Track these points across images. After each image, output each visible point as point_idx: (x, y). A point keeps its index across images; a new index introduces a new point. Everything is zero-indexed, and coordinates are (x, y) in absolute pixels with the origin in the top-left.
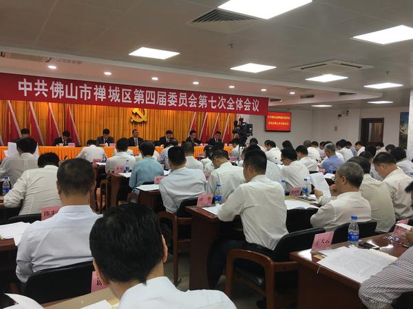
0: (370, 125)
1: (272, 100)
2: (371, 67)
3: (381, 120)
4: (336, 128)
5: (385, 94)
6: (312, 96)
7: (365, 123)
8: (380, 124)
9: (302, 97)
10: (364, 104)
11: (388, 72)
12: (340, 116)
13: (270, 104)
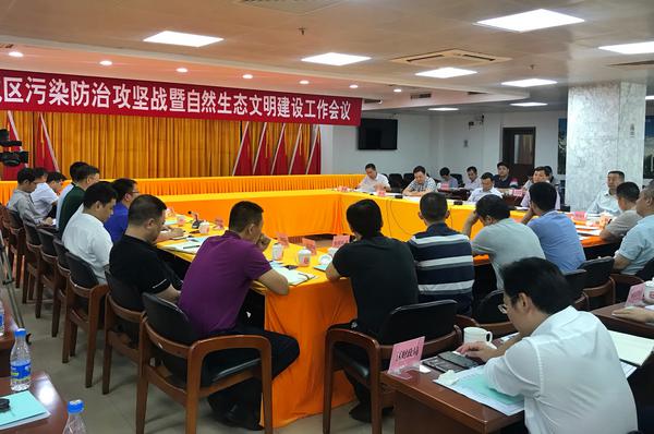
0: (517, 137)
1: (368, 101)
2: (509, 59)
3: (531, 131)
4: (466, 142)
5: (534, 94)
6: (428, 95)
7: (508, 135)
8: (530, 137)
9: (413, 97)
10: (505, 108)
11: (532, 66)
12: (471, 124)
13: (365, 107)
